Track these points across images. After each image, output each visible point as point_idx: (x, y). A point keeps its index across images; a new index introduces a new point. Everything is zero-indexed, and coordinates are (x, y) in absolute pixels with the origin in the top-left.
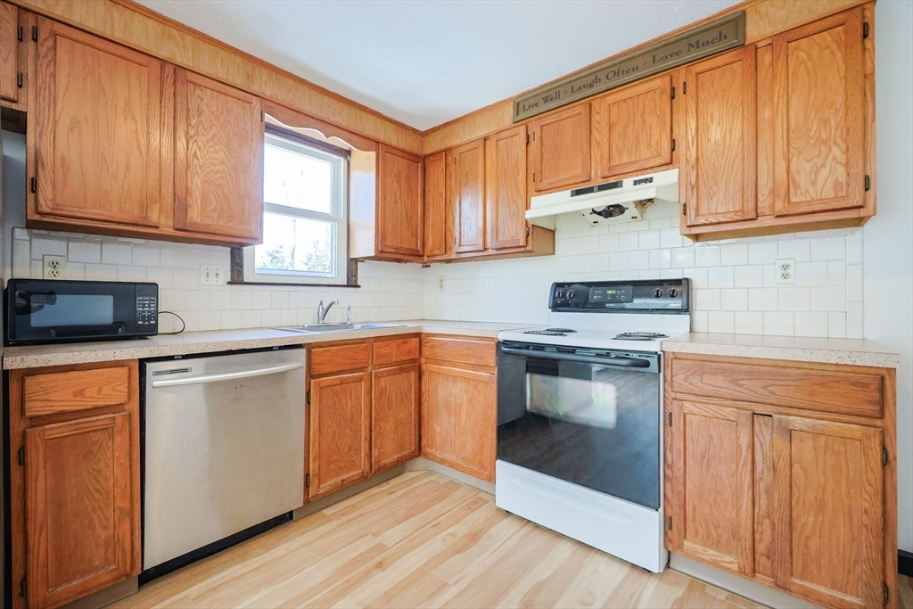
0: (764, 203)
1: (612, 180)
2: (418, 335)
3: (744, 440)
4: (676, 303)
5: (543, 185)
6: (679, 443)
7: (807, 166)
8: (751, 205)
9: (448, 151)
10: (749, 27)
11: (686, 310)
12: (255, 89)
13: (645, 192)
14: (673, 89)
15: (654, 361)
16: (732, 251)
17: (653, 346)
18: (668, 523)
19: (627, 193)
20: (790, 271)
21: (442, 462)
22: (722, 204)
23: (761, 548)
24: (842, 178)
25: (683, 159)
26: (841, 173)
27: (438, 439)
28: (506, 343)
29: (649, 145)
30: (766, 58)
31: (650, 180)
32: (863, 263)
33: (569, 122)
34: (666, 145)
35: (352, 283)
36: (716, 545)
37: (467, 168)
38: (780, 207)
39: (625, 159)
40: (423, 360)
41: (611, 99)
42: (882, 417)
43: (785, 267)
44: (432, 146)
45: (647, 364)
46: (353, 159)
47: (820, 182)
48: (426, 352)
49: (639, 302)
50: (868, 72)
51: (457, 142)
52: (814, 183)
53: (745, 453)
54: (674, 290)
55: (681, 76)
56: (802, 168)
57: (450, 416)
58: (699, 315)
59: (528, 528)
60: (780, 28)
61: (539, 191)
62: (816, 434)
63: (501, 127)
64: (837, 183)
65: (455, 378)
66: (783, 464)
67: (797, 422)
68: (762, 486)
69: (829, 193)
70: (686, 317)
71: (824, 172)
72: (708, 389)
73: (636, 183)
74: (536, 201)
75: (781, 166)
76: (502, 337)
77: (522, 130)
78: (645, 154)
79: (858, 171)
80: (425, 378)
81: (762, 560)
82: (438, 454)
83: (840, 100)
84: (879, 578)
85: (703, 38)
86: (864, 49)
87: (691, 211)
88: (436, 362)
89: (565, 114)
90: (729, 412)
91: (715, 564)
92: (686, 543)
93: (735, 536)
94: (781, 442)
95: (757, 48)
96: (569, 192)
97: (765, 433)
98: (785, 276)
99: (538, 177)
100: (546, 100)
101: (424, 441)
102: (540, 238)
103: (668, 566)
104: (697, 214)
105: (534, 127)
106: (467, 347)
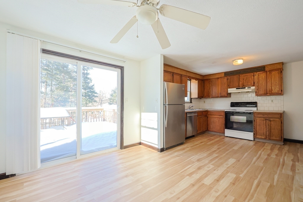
0: (268, 92)
1: (244, 87)
2: (207, 111)
3: (265, 122)
4: (255, 106)
5: (230, 87)
6: (256, 124)
7: (274, 88)
8: (266, 92)
9: (210, 79)
10: (266, 69)
11: (256, 107)
12: (187, 75)
13: (250, 90)
14: (254, 75)
15: (252, 113)
16: (264, 98)
17: (252, 111)
18: (254, 134)
19: (246, 89)
20: (273, 101)
21: (212, 131)
22: (262, 92)
23: (267, 135)
24: (279, 90)
25: (256, 85)
26: (278, 89)
27: (211, 128)
28: (226, 111)
29: (250, 83)
30: (268, 73)
31: (250, 88)
32: (283, 100)
33: (235, 77)
34: (253, 83)
35: (191, 102)
36: (261, 136)
37: (214, 83)
38: (270, 93)
39: (246, 84)
40: (208, 115)
41: (243, 75)
42: (281, 118)
43: (272, 100)
44: (205, 78)
45: (251, 114)
46: (191, 81)
47: (276, 90)
48: (209, 114)
49: (248, 106)
50: (282, 77)
51: (211, 78)
52: (275, 90)
53: (265, 124)
54: (255, 104)
55: (255, 73)
56: (273, 88)
57: (214, 124)
58: (258, 107)
59: (231, 138)
60: (270, 69)
61: (230, 88)
62: (274, 120)
63: (221, 77)
64: (278, 91)
65: (215, 117)
66: (270, 125)
67: (271, 119)
68: (267, 128)
69: (277, 92)
70: (256, 108)
71: (276, 89)
72: (260, 116)
73: (248, 88)
74: (229, 90)
75: (270, 88)
76: (225, 111)
77: (226, 78)
78: (249, 84)
79: (280, 89)
80: (209, 118)
81: (267, 137)
82: (212, 130)
83: (278, 80)
84: (281, 136)
85: (259, 69)
86: (281, 74)
87: (257, 93)
88: (211, 115)
89: (235, 76)
90: (263, 119)
91: (261, 139)
92: (257, 136)
93: (264, 134)
94: (269, 122)
95: (267, 71)
96: (236, 88)
97: (267, 121)
98: (272, 102)
99: (229, 86)
100: (231, 74)
101: (208, 128)
102: (229, 95)
103: (254, 140)
104: (258, 93)
105: (229, 77)
106: (219, 112)
